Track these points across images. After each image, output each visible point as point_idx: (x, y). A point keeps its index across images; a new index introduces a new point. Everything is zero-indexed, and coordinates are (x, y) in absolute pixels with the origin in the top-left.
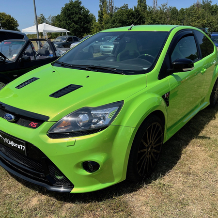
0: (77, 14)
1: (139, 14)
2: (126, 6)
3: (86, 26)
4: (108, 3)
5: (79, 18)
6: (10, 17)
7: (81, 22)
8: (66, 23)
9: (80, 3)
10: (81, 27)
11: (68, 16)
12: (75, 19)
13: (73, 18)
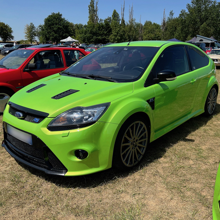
0: (56, 24)
1: (109, 27)
5: (59, 28)
7: (60, 32)
9: (61, 15)
10: (59, 36)
11: (49, 26)
12: (55, 29)
13: (53, 28)
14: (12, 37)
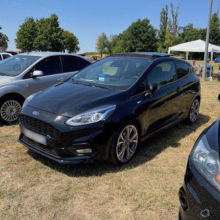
0: (144, 32)
1: (217, 34)
2: (191, 27)
3: (153, 45)
4: (172, 22)
5: (148, 37)
6: (73, 34)
7: (149, 41)
8: (133, 42)
9: (148, 22)
10: (148, 46)
11: (136, 35)
12: (143, 38)
13: (141, 37)
14: (78, 49)
